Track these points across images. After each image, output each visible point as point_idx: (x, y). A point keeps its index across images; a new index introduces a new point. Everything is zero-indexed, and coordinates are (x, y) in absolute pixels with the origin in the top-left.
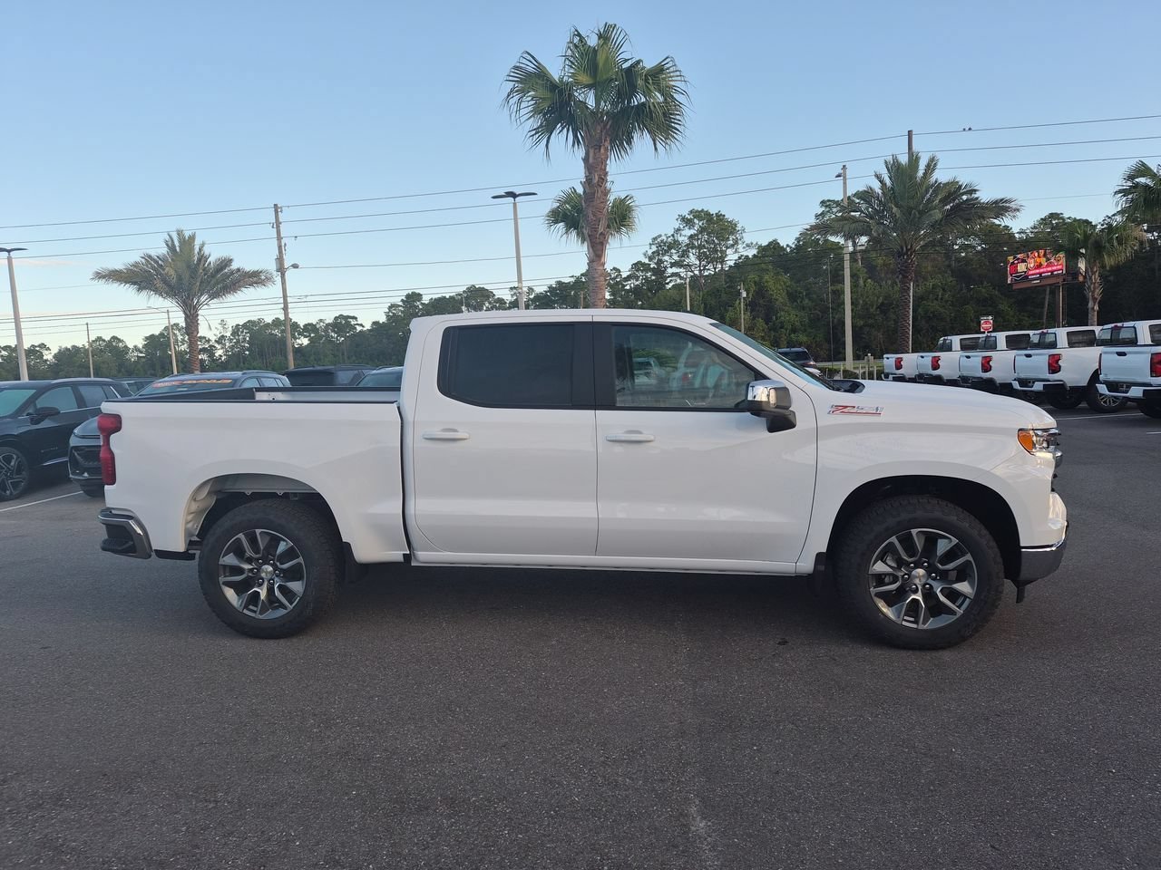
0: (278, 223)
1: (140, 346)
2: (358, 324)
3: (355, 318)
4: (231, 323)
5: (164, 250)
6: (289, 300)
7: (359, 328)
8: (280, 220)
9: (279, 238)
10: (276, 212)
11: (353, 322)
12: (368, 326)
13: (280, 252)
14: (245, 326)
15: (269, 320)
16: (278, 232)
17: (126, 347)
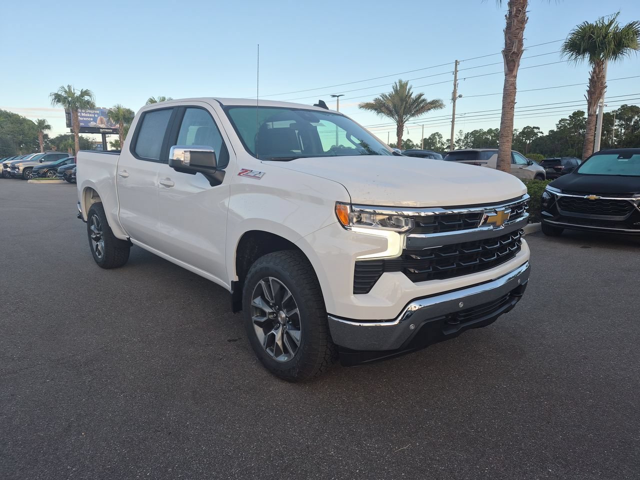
0: (456, 71)
1: (419, 144)
2: (539, 132)
3: (538, 128)
4: (465, 132)
5: (392, 90)
6: (456, 116)
7: (540, 135)
8: (458, 70)
9: (456, 80)
10: (456, 65)
11: (536, 131)
12: (546, 133)
13: (455, 88)
14: (472, 133)
15: (486, 130)
16: (456, 77)
17: (413, 144)
